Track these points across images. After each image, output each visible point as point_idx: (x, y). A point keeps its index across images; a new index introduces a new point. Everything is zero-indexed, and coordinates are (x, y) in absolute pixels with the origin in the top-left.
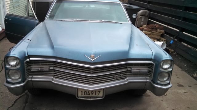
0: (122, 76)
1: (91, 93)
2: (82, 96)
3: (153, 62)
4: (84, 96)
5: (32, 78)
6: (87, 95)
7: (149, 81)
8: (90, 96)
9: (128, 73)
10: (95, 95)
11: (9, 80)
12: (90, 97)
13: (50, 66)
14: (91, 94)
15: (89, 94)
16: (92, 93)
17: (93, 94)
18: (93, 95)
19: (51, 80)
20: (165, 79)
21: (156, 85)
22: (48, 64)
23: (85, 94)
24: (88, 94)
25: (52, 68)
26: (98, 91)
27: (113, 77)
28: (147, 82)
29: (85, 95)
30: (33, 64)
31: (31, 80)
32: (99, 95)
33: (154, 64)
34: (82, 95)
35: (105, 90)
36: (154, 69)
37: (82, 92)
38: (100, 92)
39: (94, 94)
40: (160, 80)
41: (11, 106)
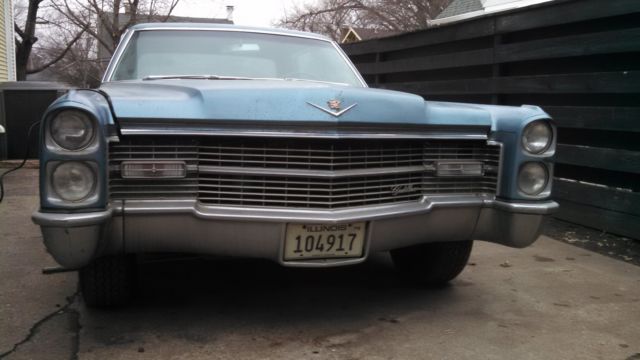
0: (412, 190)
1: (329, 243)
2: (297, 255)
3: (497, 140)
4: (306, 254)
5: (124, 204)
6: (315, 253)
7: (490, 201)
8: (324, 253)
9: (426, 180)
10: (341, 249)
11: (52, 200)
12: (325, 259)
13: (188, 162)
14: (326, 246)
15: (321, 249)
16: (331, 239)
17: (332, 244)
18: (334, 252)
19: (192, 208)
20: (537, 187)
21: (515, 205)
22: (180, 156)
23: (309, 248)
24: (317, 248)
25: (192, 167)
26: (350, 235)
27: (389, 189)
28: (483, 206)
29: (307, 250)
30: (127, 156)
31: (123, 210)
32: (351, 249)
33: (501, 145)
34: (298, 251)
35: (371, 225)
36: (500, 162)
37: (299, 238)
38: (355, 236)
39: (337, 245)
40: (524, 189)
41: (24, 342)
